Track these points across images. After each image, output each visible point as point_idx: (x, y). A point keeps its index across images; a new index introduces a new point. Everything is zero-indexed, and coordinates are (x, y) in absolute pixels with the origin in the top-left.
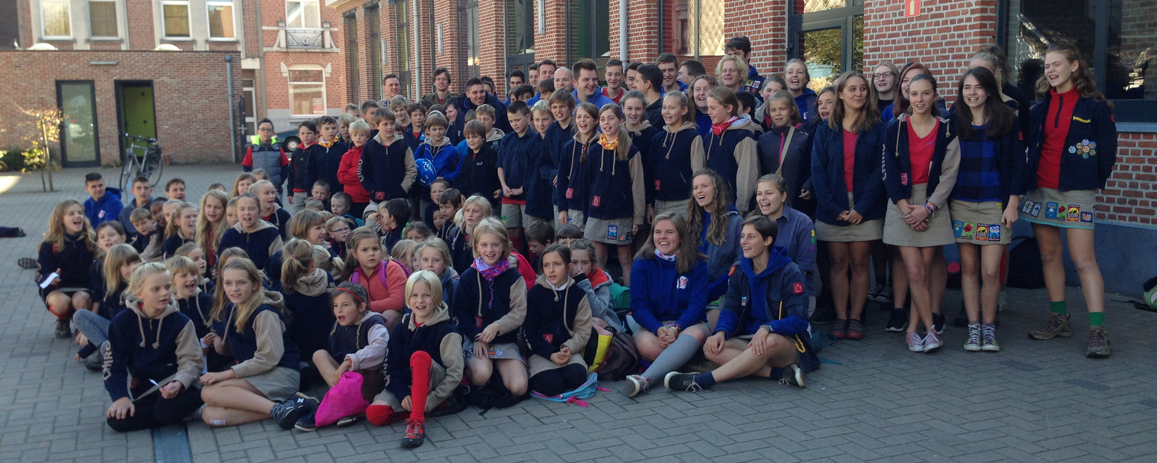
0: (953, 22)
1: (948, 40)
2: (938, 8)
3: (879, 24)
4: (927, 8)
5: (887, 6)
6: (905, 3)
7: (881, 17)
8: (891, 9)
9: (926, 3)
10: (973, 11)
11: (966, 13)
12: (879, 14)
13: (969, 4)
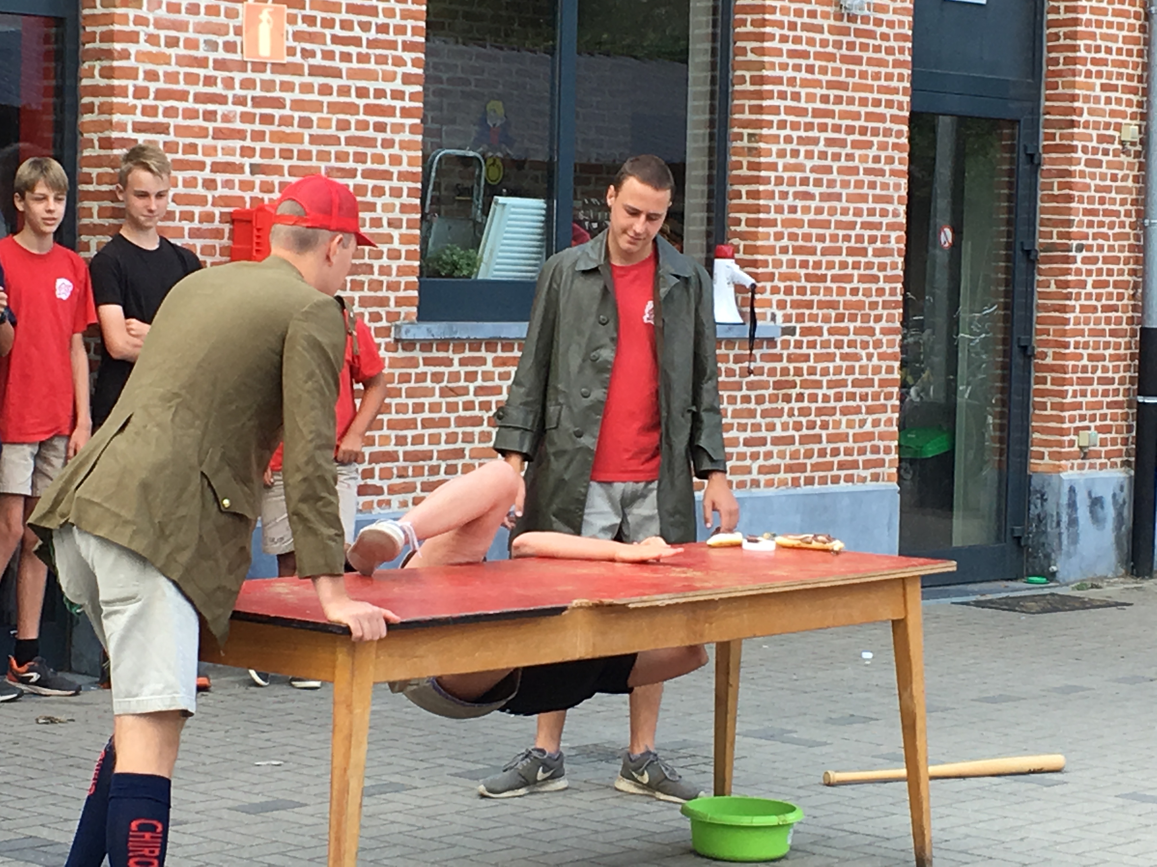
0: (362, 93)
1: (353, 132)
2: (328, 55)
3: (166, 60)
4: (299, 46)
5: (192, 19)
6: (239, 21)
7: (172, 43)
8: (201, 29)
9: (298, 36)
10: (407, 79)
11: (390, 77)
12: (163, 34)
13: (399, 62)
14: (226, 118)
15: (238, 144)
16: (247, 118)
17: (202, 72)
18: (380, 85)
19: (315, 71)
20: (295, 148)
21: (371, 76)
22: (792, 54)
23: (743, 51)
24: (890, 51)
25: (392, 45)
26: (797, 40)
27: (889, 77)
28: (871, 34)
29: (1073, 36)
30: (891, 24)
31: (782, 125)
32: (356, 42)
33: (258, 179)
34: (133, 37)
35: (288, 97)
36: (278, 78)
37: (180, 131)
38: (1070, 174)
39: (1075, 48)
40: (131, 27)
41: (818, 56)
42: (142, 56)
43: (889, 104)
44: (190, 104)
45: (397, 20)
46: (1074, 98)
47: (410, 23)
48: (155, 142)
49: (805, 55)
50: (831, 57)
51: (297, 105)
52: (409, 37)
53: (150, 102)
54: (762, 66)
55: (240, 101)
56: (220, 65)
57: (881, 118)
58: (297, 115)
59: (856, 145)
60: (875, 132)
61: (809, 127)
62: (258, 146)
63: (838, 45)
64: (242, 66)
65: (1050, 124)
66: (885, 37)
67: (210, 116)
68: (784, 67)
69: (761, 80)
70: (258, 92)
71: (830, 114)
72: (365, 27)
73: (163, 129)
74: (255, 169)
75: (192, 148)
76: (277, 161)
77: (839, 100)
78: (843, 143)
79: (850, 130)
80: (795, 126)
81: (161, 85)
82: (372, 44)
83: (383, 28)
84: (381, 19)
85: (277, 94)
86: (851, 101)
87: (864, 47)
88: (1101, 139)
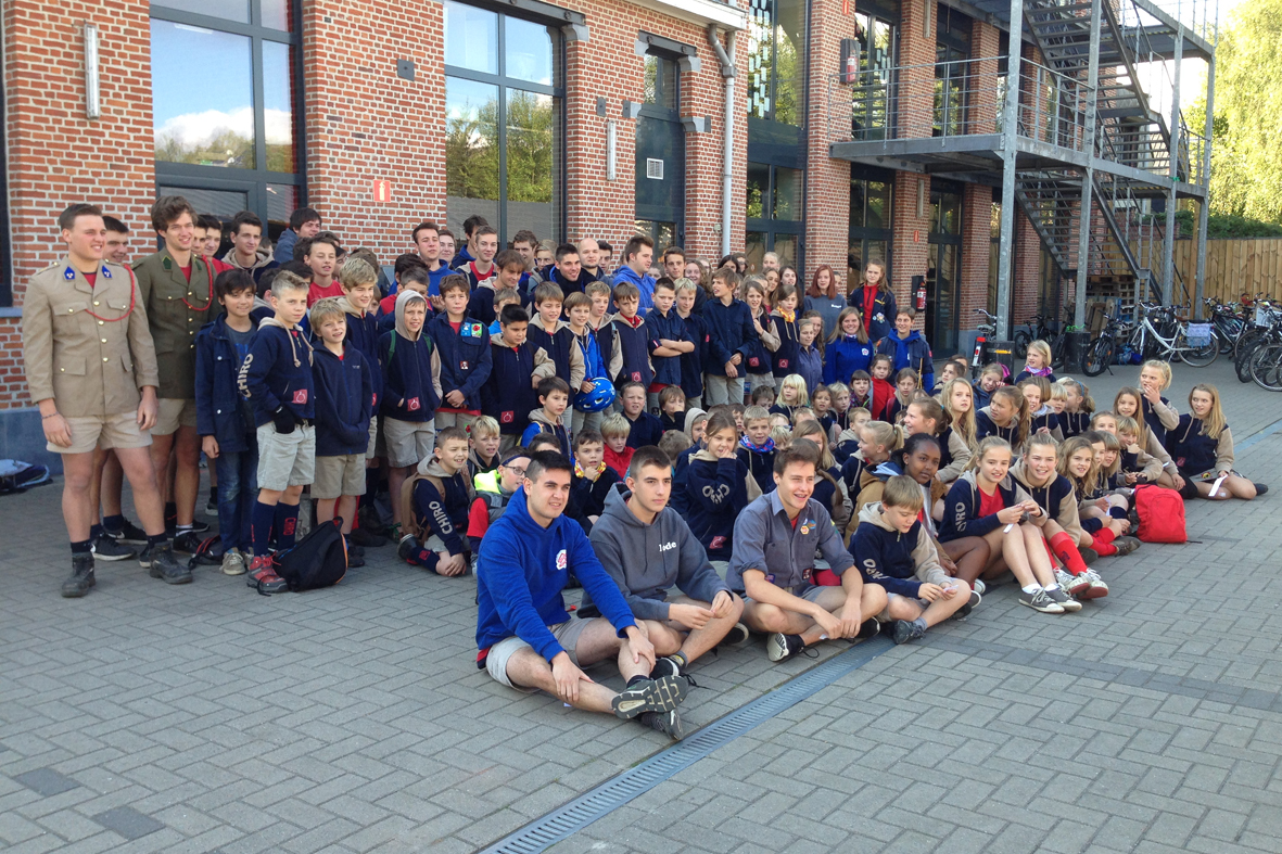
2: (408, 200)
3: (342, 202)
4: (396, 196)
5: (352, 186)
6: (372, 186)
7: (345, 195)
8: (356, 189)
9: (395, 192)
10: (440, 209)
11: (433, 208)
12: (340, 192)
13: (436, 202)
14: (367, 224)
15: (373, 234)
16: (376, 224)
17: (357, 206)
18: (429, 211)
19: (402, 206)
20: (396, 236)
21: (426, 208)
22: (589, 198)
23: (571, 198)
24: (627, 197)
25: (433, 196)
26: (591, 193)
27: (627, 207)
28: (620, 191)
29: (696, 191)
30: (627, 187)
31: (586, 225)
32: (419, 195)
33: (381, 248)
34: (328, 193)
35: (392, 216)
36: (388, 209)
37: (349, 229)
38: (695, 242)
39: (696, 196)
40: (327, 189)
41: (599, 199)
42: (332, 200)
43: (627, 217)
44: (353, 219)
45: (435, 186)
46: (696, 214)
47: (440, 187)
48: (339, 235)
49: (595, 199)
50: (605, 200)
51: (396, 219)
52: (440, 193)
53: (336, 218)
54: (578, 203)
55: (374, 218)
56: (364, 204)
57: (624, 222)
58: (396, 223)
59: (614, 232)
60: (622, 228)
61: (597, 226)
62: (381, 235)
63: (607, 195)
64: (373, 204)
65: (688, 224)
66: (625, 192)
67: (361, 223)
68: (587, 203)
69: (578, 208)
70: (380, 214)
71: (605, 221)
72: (422, 189)
73: (342, 229)
74: (380, 244)
75: (354, 236)
76: (389, 241)
77: (608, 216)
78: (610, 232)
79: (613, 227)
80: (591, 226)
81: (340, 211)
82: (425, 195)
83: (429, 189)
84: (429, 186)
85: (388, 215)
86: (612, 216)
87: (617, 196)
88: (707, 229)
